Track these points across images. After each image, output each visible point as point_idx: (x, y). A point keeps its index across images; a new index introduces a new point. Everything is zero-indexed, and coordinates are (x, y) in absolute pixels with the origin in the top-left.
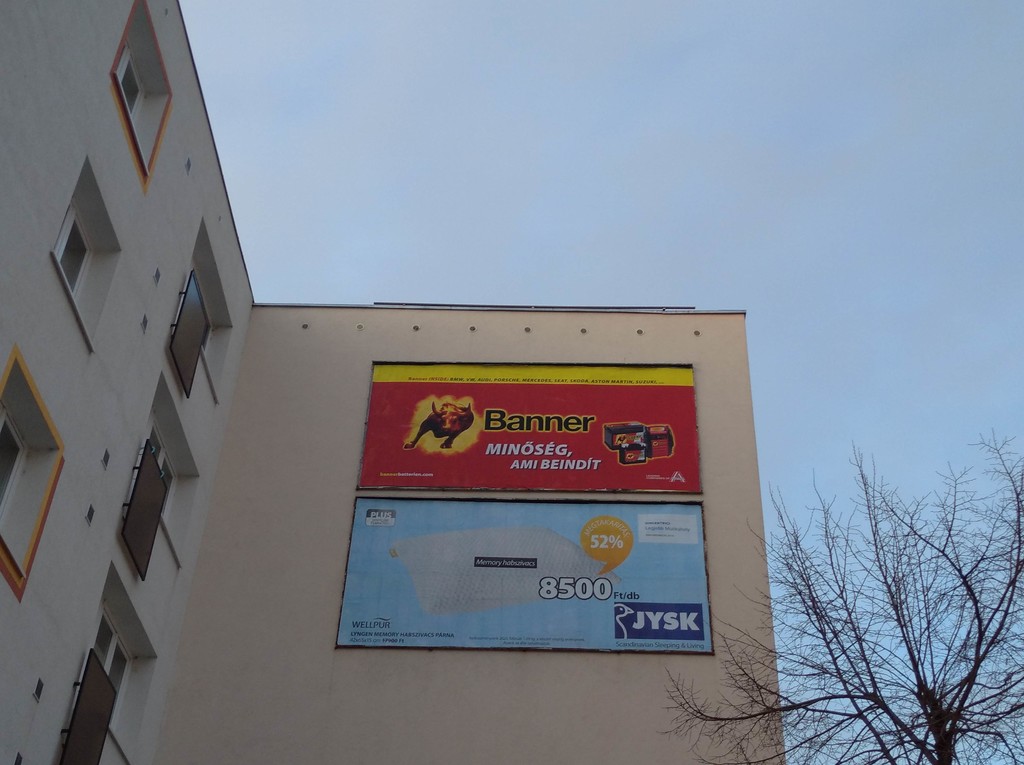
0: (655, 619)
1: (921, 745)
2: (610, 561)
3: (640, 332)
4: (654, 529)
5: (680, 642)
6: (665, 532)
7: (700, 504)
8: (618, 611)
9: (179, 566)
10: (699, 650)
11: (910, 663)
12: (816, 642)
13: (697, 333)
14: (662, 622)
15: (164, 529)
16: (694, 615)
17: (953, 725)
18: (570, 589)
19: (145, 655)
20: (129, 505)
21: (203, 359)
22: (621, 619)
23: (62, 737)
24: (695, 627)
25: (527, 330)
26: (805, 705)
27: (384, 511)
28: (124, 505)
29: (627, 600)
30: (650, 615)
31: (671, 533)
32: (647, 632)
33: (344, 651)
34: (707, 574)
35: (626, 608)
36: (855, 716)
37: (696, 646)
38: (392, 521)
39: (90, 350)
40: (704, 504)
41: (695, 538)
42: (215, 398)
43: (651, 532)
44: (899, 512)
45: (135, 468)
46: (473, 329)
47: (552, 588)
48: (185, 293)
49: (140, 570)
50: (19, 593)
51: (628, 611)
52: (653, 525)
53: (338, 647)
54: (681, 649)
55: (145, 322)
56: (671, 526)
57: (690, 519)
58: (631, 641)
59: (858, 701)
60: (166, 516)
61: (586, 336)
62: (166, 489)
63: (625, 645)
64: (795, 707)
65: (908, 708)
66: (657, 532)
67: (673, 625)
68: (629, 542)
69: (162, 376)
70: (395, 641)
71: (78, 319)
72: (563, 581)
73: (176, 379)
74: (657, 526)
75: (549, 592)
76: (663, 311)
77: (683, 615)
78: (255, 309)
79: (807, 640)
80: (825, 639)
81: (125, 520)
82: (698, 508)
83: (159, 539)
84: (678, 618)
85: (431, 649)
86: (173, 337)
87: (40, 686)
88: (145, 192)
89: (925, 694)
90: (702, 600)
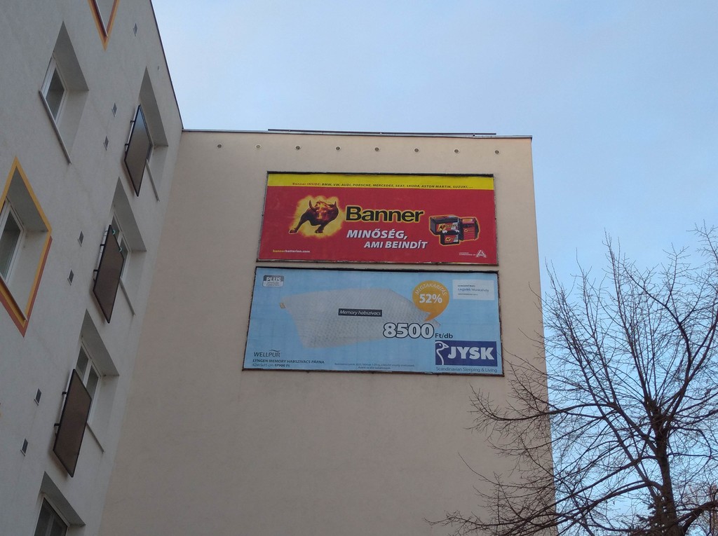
0: (463, 352)
1: (645, 437)
2: (433, 312)
3: (456, 151)
4: (463, 290)
5: (480, 367)
6: (471, 292)
7: (496, 272)
8: (438, 346)
9: (133, 313)
10: (494, 373)
11: (639, 382)
12: (575, 368)
13: (497, 152)
14: (468, 354)
15: (122, 288)
16: (490, 349)
17: (669, 424)
18: (405, 331)
19: (111, 374)
20: (98, 271)
21: (148, 169)
22: (439, 351)
23: (55, 429)
24: (491, 358)
25: (377, 149)
26: (566, 411)
27: (275, 277)
28: (95, 271)
29: (444, 339)
30: (460, 349)
31: (476, 292)
32: (457, 361)
33: (249, 372)
34: (500, 321)
35: (444, 344)
36: (601, 418)
37: (492, 370)
38: (281, 284)
39: (68, 161)
40: (499, 273)
41: (492, 296)
42: (157, 197)
43: (461, 292)
44: (635, 278)
45: (101, 245)
46: (338, 148)
47: (392, 330)
48: (135, 122)
49: (106, 315)
50: (23, 331)
51: (445, 346)
52: (462, 288)
53: (244, 370)
54: (481, 372)
55: (107, 142)
56: (475, 288)
57: (489, 283)
58: (446, 366)
59: (603, 408)
60: (124, 279)
61: (418, 154)
62: (124, 260)
63: (442, 369)
64: (559, 411)
65: (637, 412)
66: (466, 292)
67: (475, 356)
68: (446, 299)
69: (119, 180)
70: (284, 365)
71: (59, 139)
72: (400, 326)
73: (129, 183)
74: (465, 288)
75: (390, 333)
76: (473, 136)
77: (483, 349)
78: (184, 133)
79: (569, 366)
80: (581, 366)
81: (95, 281)
82: (495, 276)
83: (119, 294)
84: (480, 352)
85: (308, 371)
86: (126, 153)
87: (39, 394)
88: (105, 48)
89: (649, 403)
90: (496, 339)
